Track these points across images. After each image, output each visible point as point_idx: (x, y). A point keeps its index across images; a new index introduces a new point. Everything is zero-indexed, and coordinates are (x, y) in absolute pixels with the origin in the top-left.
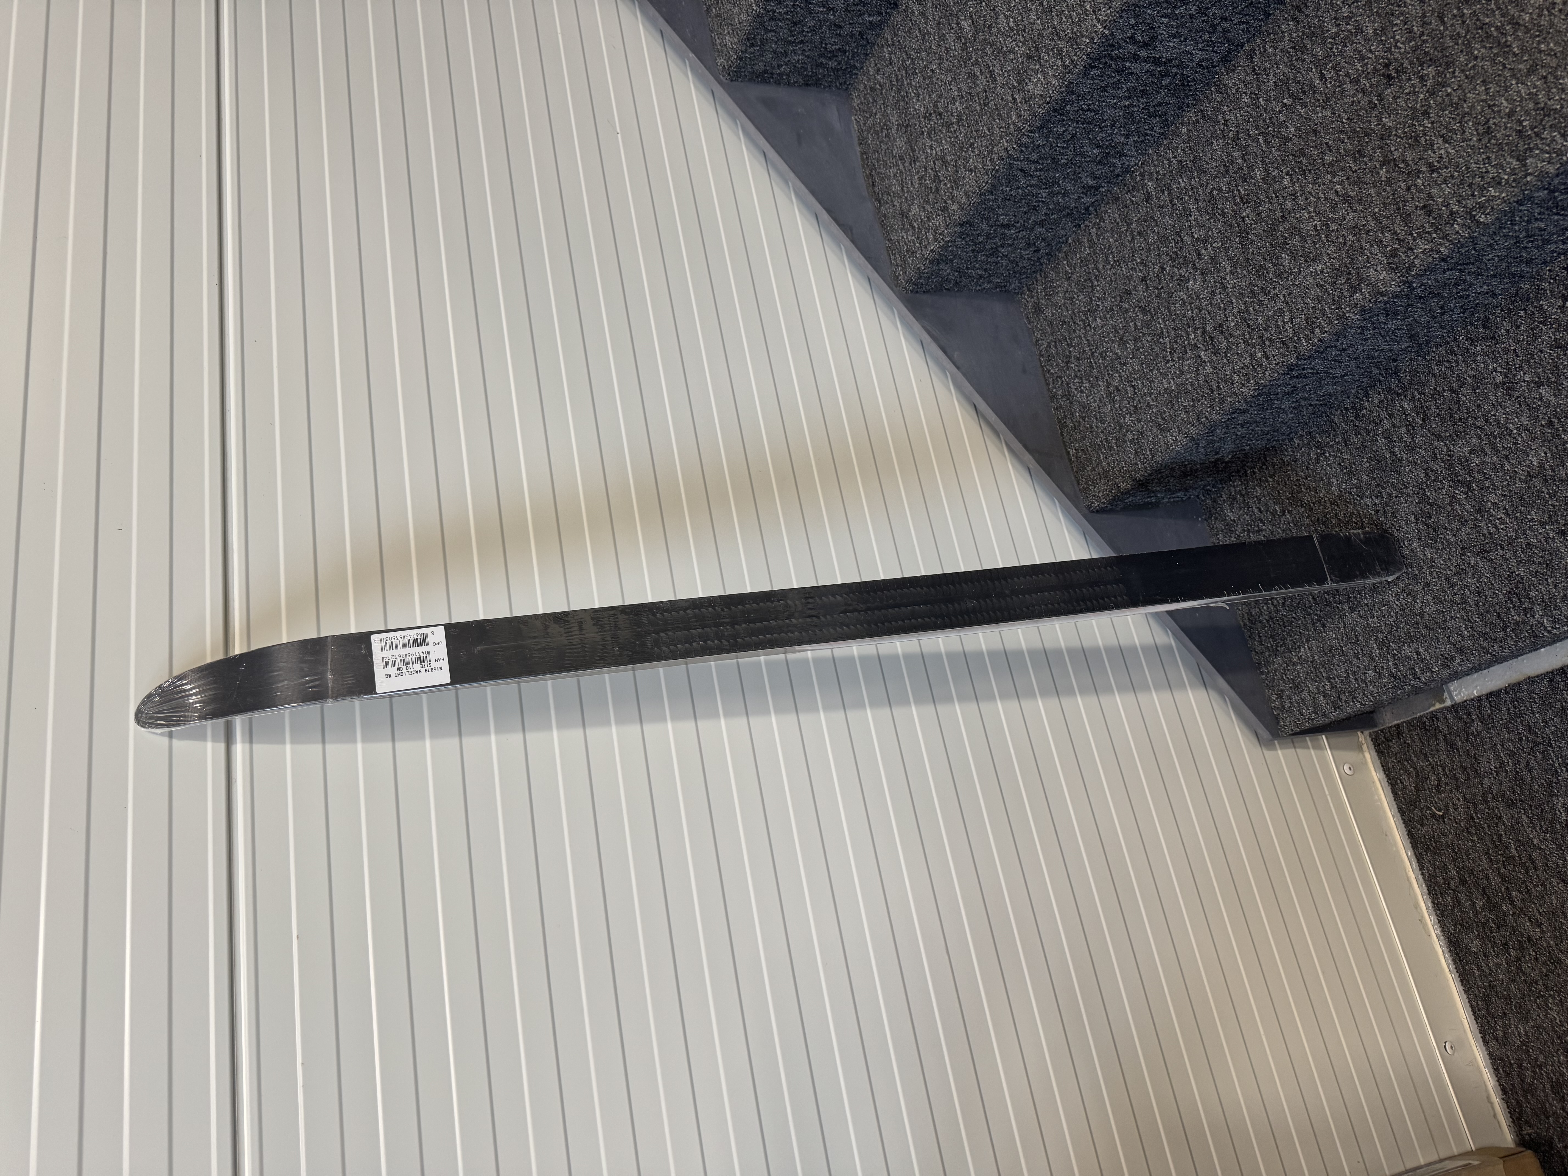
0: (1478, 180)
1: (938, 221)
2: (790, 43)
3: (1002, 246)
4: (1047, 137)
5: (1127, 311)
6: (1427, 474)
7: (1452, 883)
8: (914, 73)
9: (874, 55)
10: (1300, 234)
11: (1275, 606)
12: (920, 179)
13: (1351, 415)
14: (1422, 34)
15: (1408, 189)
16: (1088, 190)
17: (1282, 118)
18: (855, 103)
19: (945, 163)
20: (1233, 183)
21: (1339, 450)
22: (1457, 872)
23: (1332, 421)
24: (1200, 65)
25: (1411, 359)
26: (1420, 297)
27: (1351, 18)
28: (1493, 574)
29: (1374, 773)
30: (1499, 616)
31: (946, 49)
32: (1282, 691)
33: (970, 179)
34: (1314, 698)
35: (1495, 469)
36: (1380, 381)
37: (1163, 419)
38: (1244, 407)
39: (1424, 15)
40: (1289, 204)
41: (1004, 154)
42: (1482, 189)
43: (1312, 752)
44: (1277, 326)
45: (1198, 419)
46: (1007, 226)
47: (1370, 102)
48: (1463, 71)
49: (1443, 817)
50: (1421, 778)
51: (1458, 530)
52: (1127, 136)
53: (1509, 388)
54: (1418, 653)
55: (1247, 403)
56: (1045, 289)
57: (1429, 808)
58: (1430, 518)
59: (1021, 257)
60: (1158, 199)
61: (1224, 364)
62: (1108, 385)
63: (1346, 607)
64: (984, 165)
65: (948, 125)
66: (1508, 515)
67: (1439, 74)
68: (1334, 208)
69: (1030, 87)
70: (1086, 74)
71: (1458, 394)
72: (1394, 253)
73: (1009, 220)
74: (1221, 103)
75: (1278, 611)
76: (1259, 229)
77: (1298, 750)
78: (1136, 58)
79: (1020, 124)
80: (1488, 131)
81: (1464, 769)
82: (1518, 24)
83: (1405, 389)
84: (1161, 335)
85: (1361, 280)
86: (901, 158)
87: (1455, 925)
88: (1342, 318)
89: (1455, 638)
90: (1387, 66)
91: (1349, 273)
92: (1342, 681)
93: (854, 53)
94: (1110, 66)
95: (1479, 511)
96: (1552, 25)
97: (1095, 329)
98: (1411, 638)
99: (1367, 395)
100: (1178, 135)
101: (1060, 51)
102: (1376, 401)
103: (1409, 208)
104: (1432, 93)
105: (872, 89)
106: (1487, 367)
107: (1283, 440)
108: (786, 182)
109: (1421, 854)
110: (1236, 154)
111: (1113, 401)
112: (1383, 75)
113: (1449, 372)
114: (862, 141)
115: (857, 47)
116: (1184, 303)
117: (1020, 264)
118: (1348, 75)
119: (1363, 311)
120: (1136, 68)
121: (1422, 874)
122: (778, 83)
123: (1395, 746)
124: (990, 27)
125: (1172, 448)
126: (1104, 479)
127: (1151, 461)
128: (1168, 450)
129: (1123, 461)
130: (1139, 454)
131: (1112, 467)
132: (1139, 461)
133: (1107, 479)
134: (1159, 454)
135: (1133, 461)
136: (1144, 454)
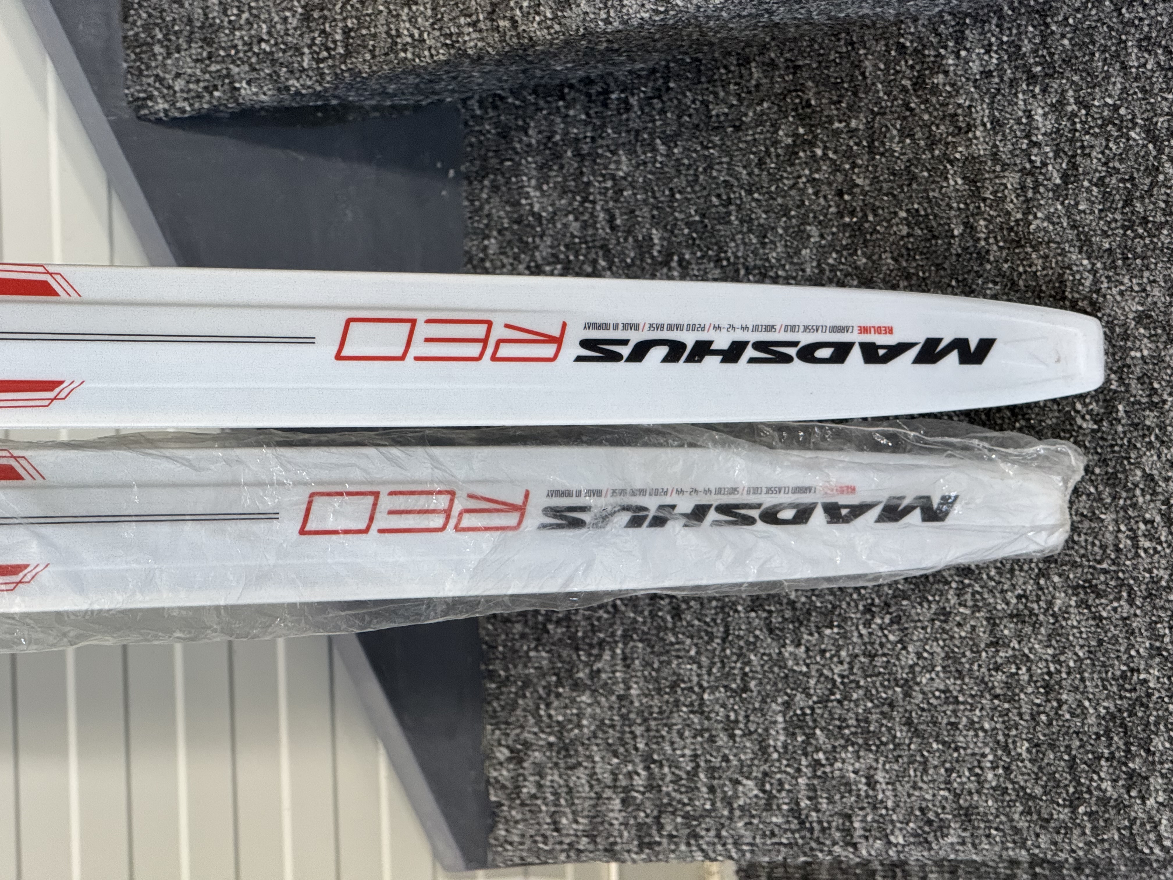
21: (849, 154)
23: (857, 65)
28: (1092, 655)
30: (1072, 765)
32: (527, 745)
34: (599, 797)
54: (871, 783)
71: (1160, 151)
83: (1050, 72)
89: (963, 778)
98: (866, 737)
99: (960, 39)
102: (975, 67)
125: (402, 55)
126: (200, 44)
127: (341, 63)
128: (392, 56)
129: (264, 22)
130: (313, 25)
131: (230, 22)
132: (310, 47)
133: (209, 50)
134: (368, 56)
135: (293, 36)
136: (323, 31)
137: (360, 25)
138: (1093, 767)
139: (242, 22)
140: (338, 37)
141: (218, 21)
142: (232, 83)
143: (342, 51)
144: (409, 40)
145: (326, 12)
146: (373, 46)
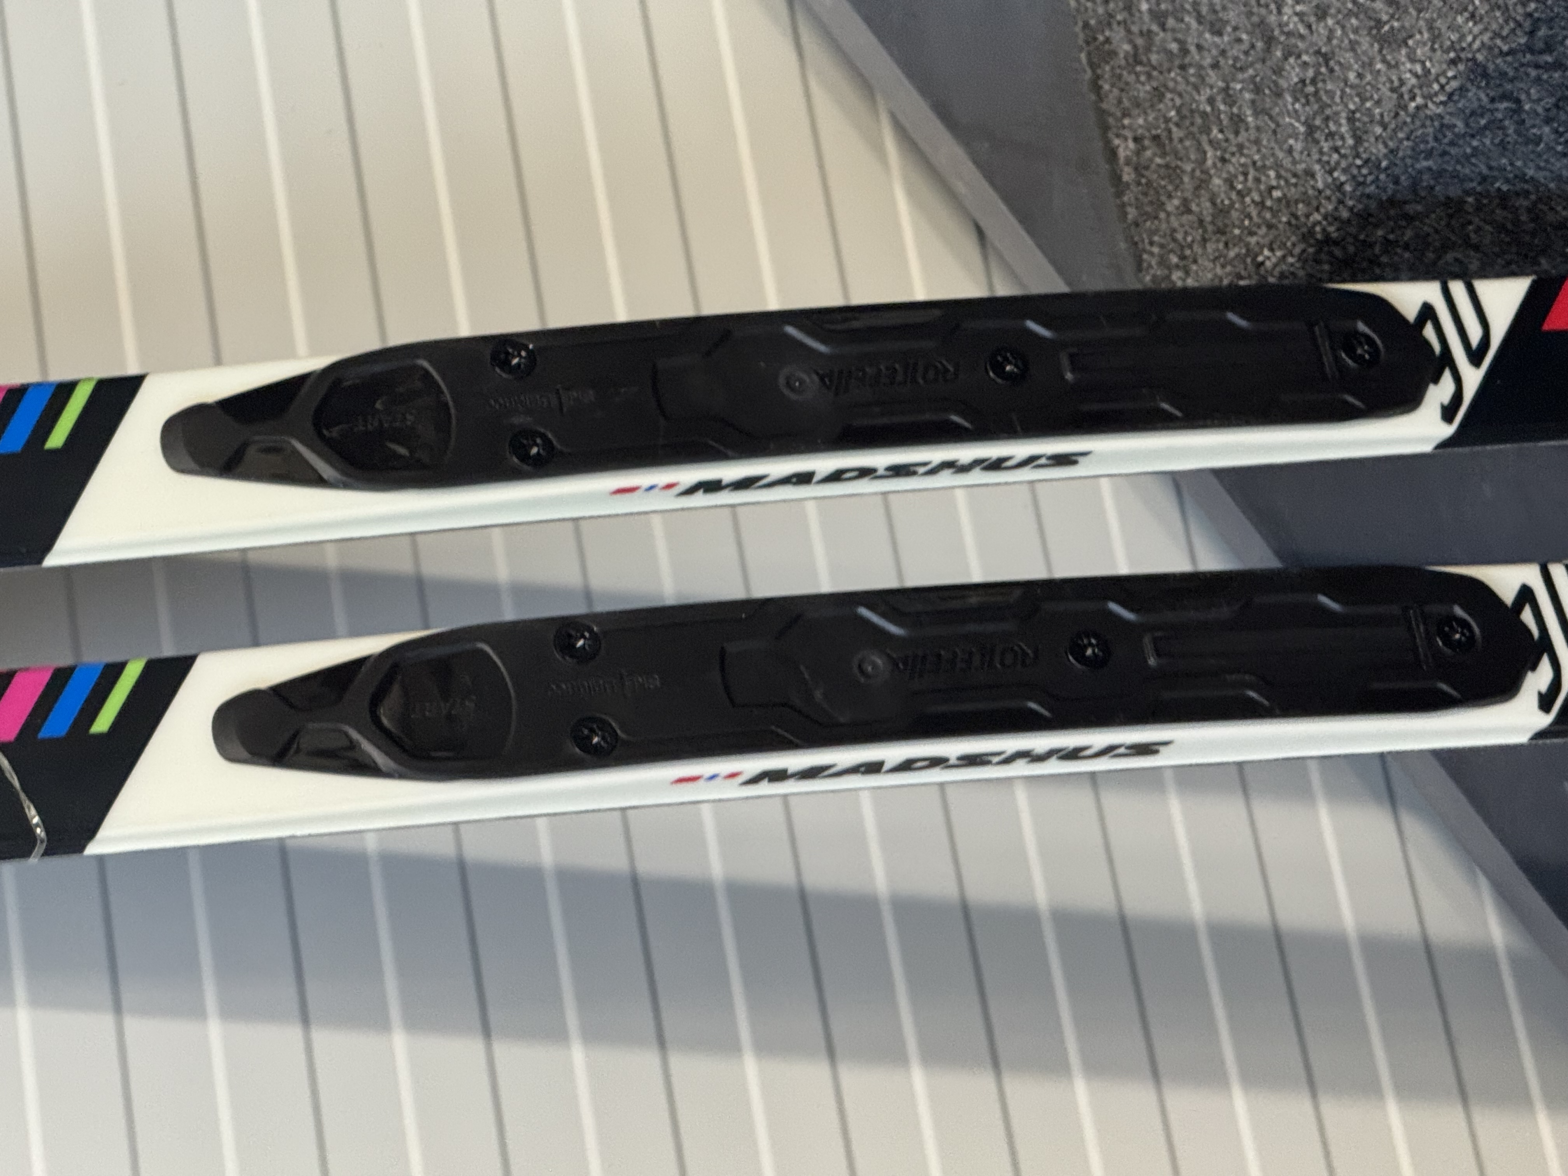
125: (1413, 105)
126: (1214, 239)
127: (1354, 158)
128: (1402, 113)
129: (1271, 168)
130: (1317, 135)
131: (1239, 193)
132: (1319, 161)
133: (1223, 239)
134: (1378, 130)
135: (1301, 162)
136: (1331, 135)
137: (1363, 100)
139: (1250, 183)
140: (1344, 129)
141: (1227, 202)
142: (1254, 259)
143: (1350, 142)
144: (1414, 81)
145: (1328, 112)
146: (1382, 115)
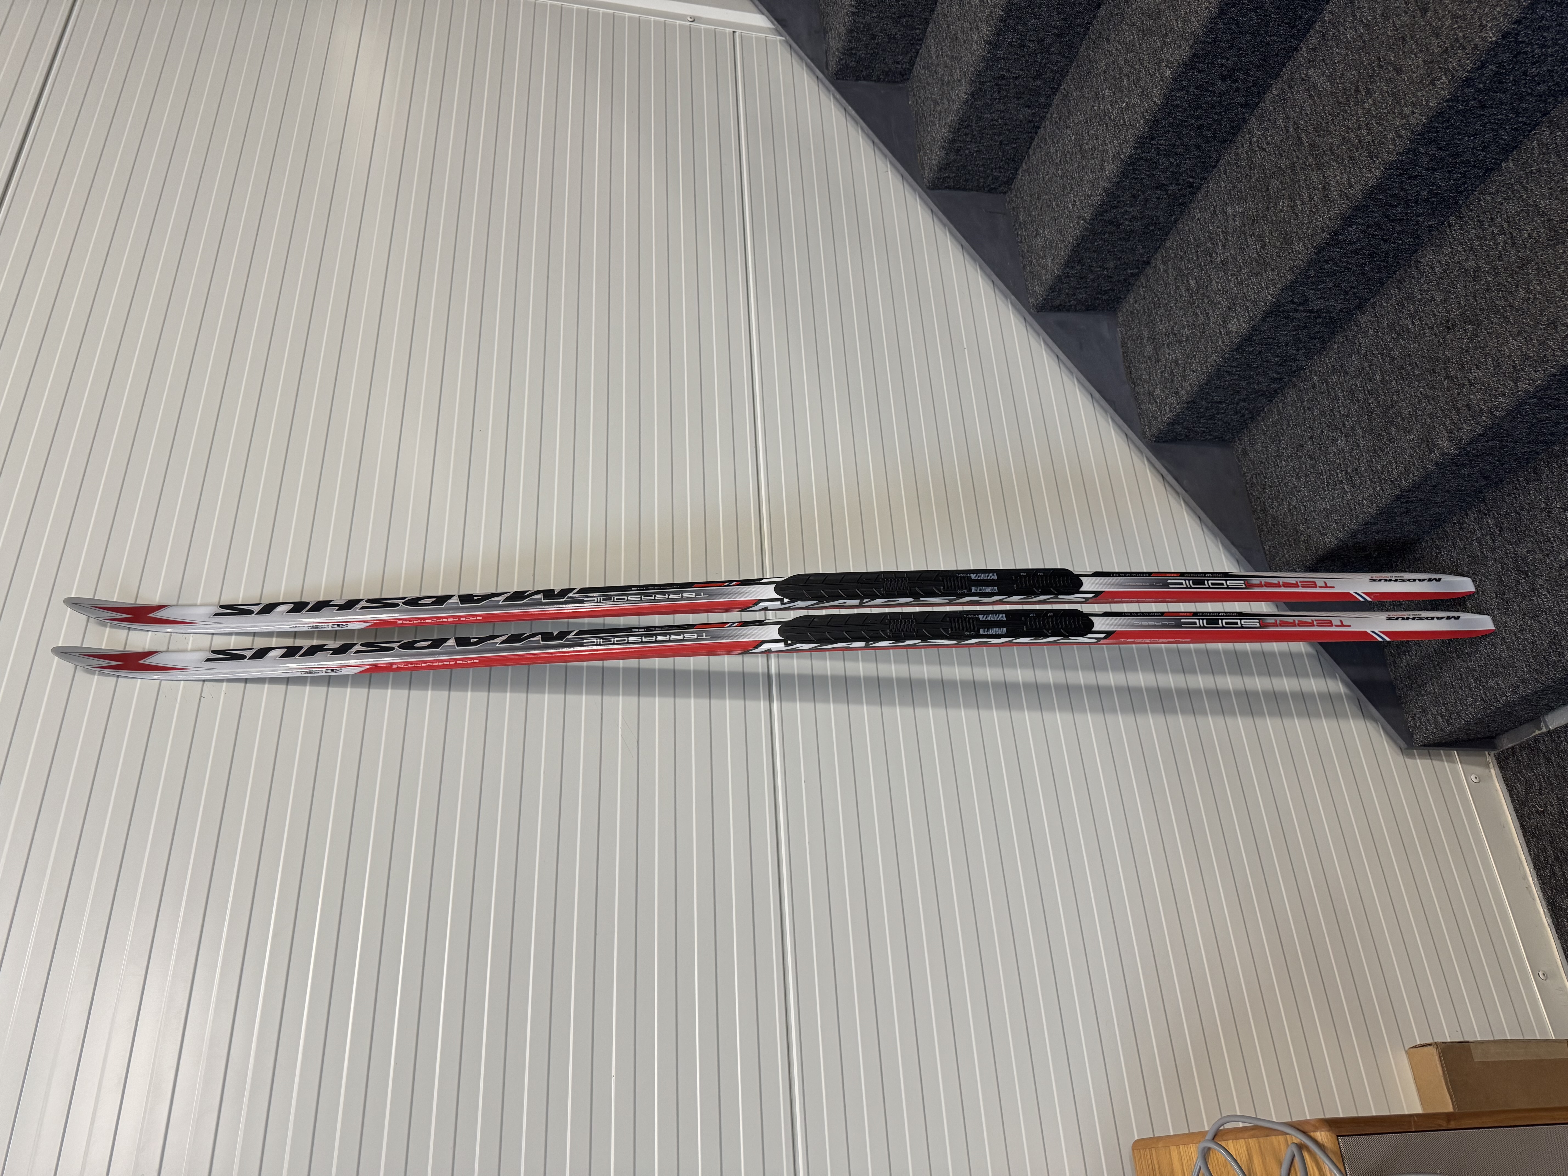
0: (1494, 392)
1: (1172, 400)
2: (1078, 288)
3: (1218, 414)
4: (1242, 353)
5: (1301, 457)
6: (1502, 566)
7: (1550, 859)
8: (1159, 307)
9: (1133, 291)
10: (1401, 416)
11: (1411, 656)
12: (1162, 372)
13: (1457, 527)
14: (1465, 305)
15: (1459, 394)
16: (1274, 380)
17: (1391, 346)
18: (1120, 319)
19: (1177, 364)
20: (1364, 382)
21: (1450, 551)
22: (1553, 851)
23: (1446, 531)
24: (1341, 311)
25: (1493, 491)
26: (1477, 455)
27: (1428, 291)
28: (1541, 631)
29: (1497, 784)
30: (1544, 657)
31: (1180, 295)
32: (1415, 714)
33: (1193, 376)
35: (1541, 564)
36: (1474, 505)
37: (1323, 527)
38: (1372, 521)
39: (1466, 295)
40: (1395, 397)
41: (1214, 364)
42: (1496, 397)
43: (1446, 763)
44: (1389, 472)
45: (1343, 529)
46: (1220, 402)
47: (1439, 341)
48: (1486, 329)
49: (1543, 812)
50: (1529, 785)
51: (1521, 602)
52: (1298, 350)
53: (1548, 512)
54: (1498, 684)
55: (1374, 518)
56: (1250, 439)
57: (1534, 807)
58: (1504, 595)
59: (1232, 420)
60: (1320, 387)
61: (1358, 494)
62: (1290, 504)
63: (1455, 655)
64: (1202, 369)
65: (1180, 342)
66: (1549, 592)
67: (1474, 330)
68: (1419, 402)
69: (1230, 326)
70: (1264, 320)
71: (1519, 515)
72: (1451, 431)
73: (1221, 399)
74: (1357, 333)
75: (1412, 660)
76: (1378, 411)
77: (1434, 762)
78: (1296, 311)
79: (1224, 347)
80: (1498, 365)
81: (1557, 776)
82: (1512, 306)
83: (1489, 511)
84: (1321, 474)
85: (1435, 446)
86: (1150, 358)
87: (1552, 890)
88: (1424, 468)
89: (1520, 673)
90: (1447, 321)
91: (1428, 441)
92: (1452, 706)
93: (1120, 291)
94: (1280, 315)
95: (1533, 590)
96: (1528, 309)
97: (1281, 467)
98: (1494, 674)
99: (1467, 515)
100: (1333, 349)
101: (1247, 308)
102: (1472, 519)
103: (1459, 405)
104: (1471, 340)
105: (1132, 313)
106: (1536, 498)
107: (1416, 543)
108: (1072, 373)
109: (1529, 840)
110: (1365, 364)
111: (1292, 515)
112: (1446, 326)
113: (1514, 501)
114: (1124, 344)
115: (1122, 287)
116: (1335, 454)
117: (1232, 424)
118: (1427, 324)
119: (1437, 464)
120: (1298, 315)
121: (1530, 854)
122: (1068, 311)
123: (1511, 763)
124: (1207, 286)
138: (1550, 656)
